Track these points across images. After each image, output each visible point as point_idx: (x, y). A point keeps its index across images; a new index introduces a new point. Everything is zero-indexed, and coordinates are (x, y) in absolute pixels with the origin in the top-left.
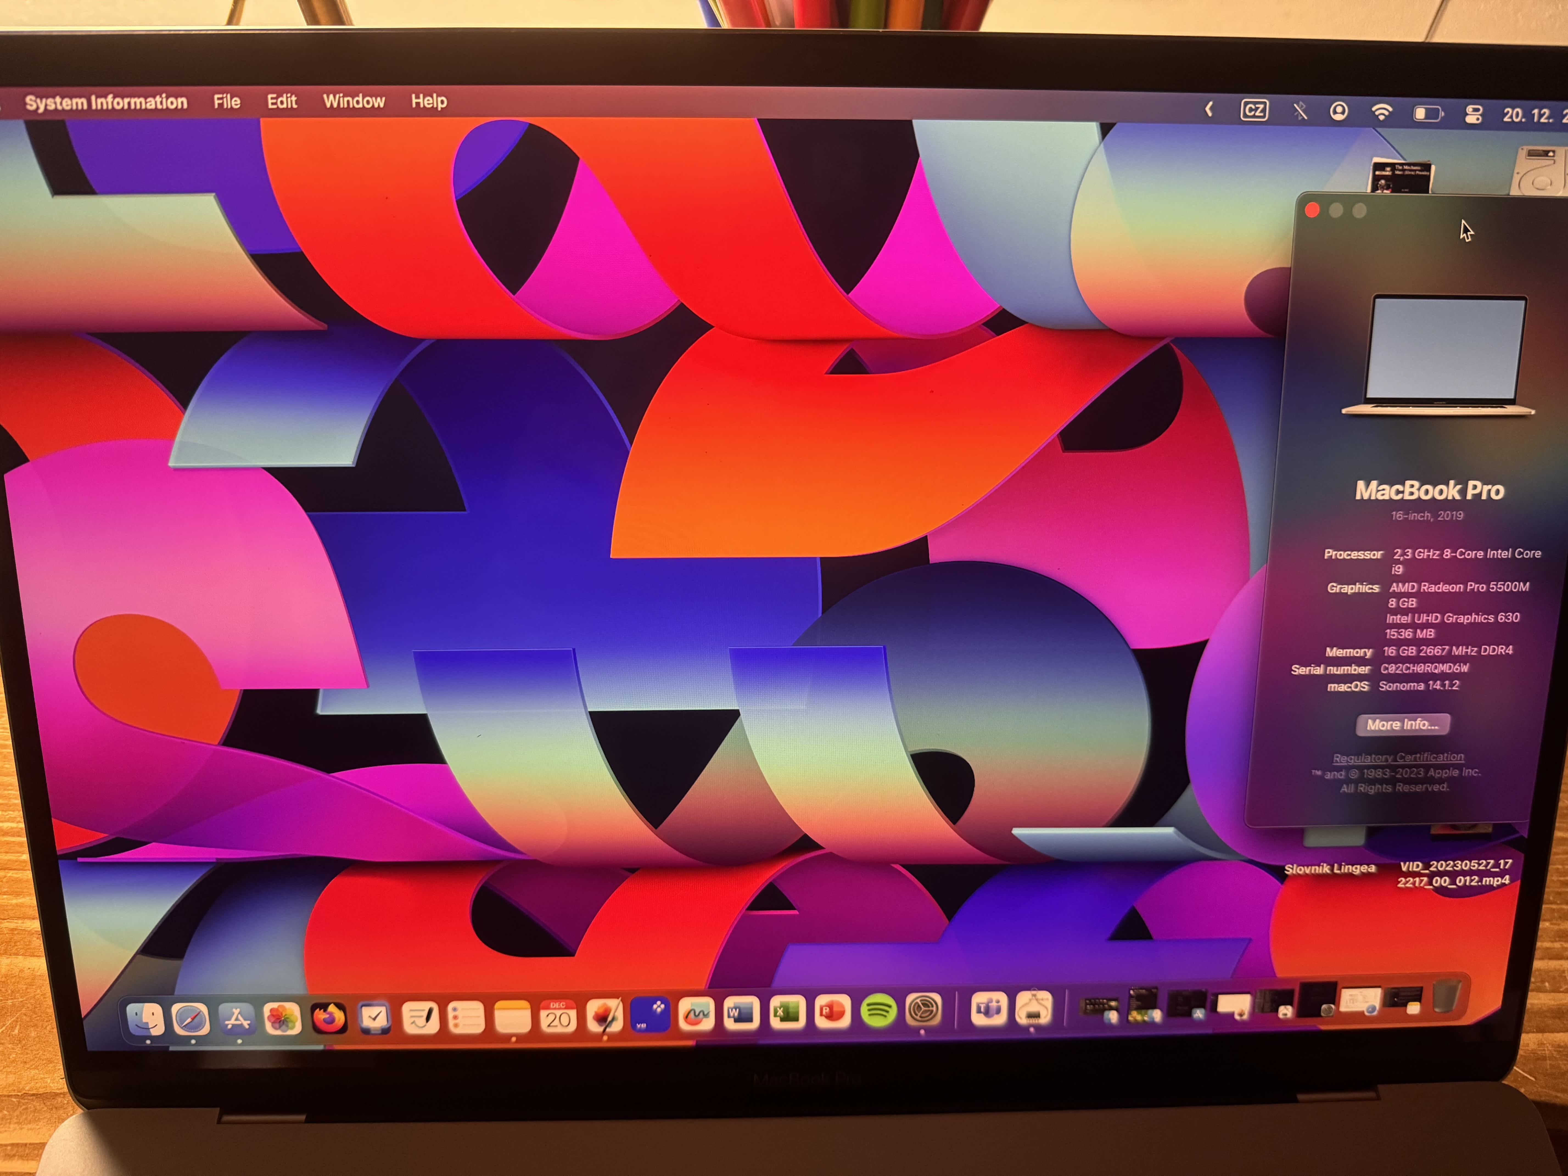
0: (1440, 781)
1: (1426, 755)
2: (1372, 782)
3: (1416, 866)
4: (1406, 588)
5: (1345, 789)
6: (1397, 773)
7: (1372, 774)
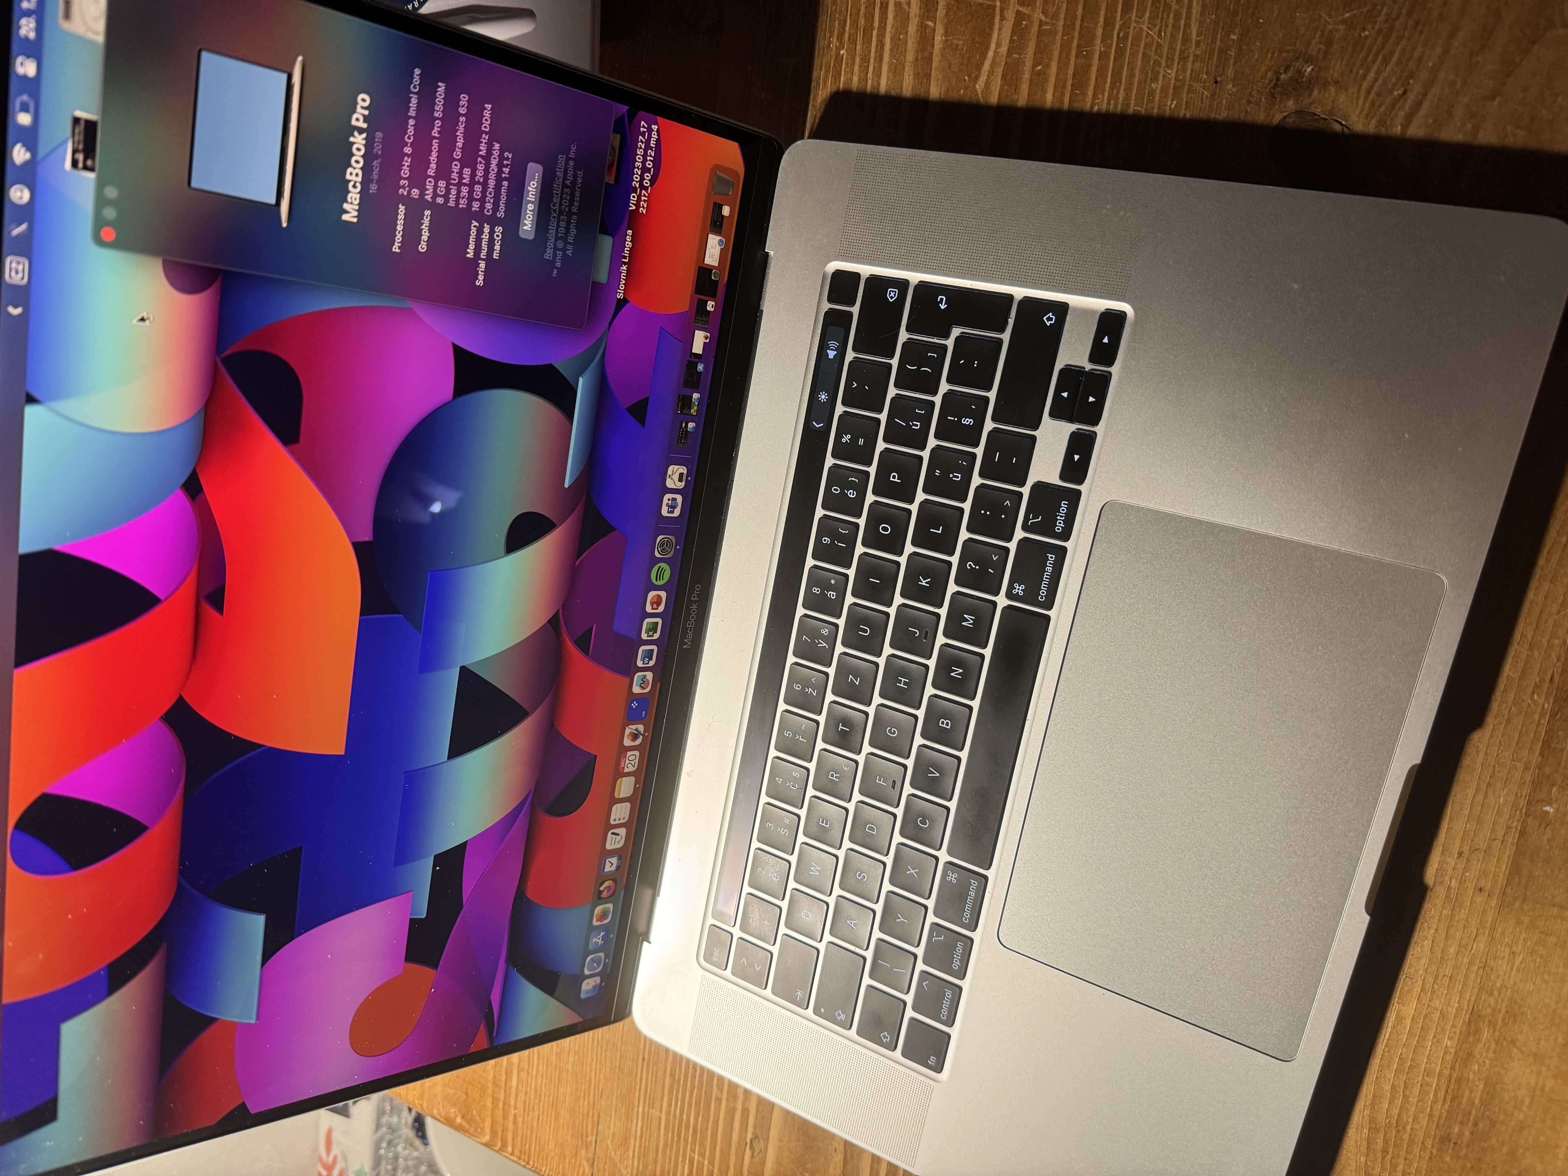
0: (575, 176)
1: (555, 186)
2: (567, 229)
3: (633, 198)
4: (430, 187)
5: (569, 253)
6: (565, 210)
7: (562, 230)
